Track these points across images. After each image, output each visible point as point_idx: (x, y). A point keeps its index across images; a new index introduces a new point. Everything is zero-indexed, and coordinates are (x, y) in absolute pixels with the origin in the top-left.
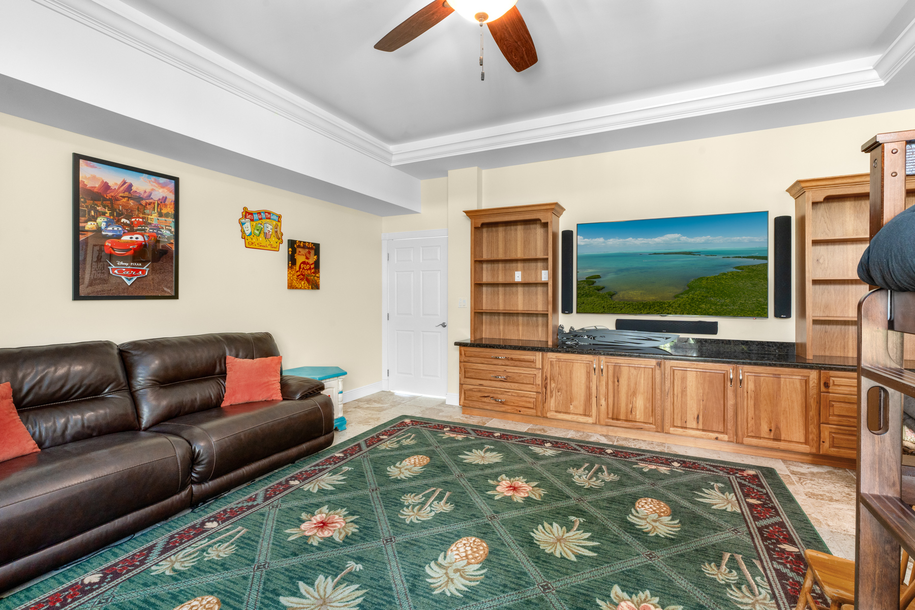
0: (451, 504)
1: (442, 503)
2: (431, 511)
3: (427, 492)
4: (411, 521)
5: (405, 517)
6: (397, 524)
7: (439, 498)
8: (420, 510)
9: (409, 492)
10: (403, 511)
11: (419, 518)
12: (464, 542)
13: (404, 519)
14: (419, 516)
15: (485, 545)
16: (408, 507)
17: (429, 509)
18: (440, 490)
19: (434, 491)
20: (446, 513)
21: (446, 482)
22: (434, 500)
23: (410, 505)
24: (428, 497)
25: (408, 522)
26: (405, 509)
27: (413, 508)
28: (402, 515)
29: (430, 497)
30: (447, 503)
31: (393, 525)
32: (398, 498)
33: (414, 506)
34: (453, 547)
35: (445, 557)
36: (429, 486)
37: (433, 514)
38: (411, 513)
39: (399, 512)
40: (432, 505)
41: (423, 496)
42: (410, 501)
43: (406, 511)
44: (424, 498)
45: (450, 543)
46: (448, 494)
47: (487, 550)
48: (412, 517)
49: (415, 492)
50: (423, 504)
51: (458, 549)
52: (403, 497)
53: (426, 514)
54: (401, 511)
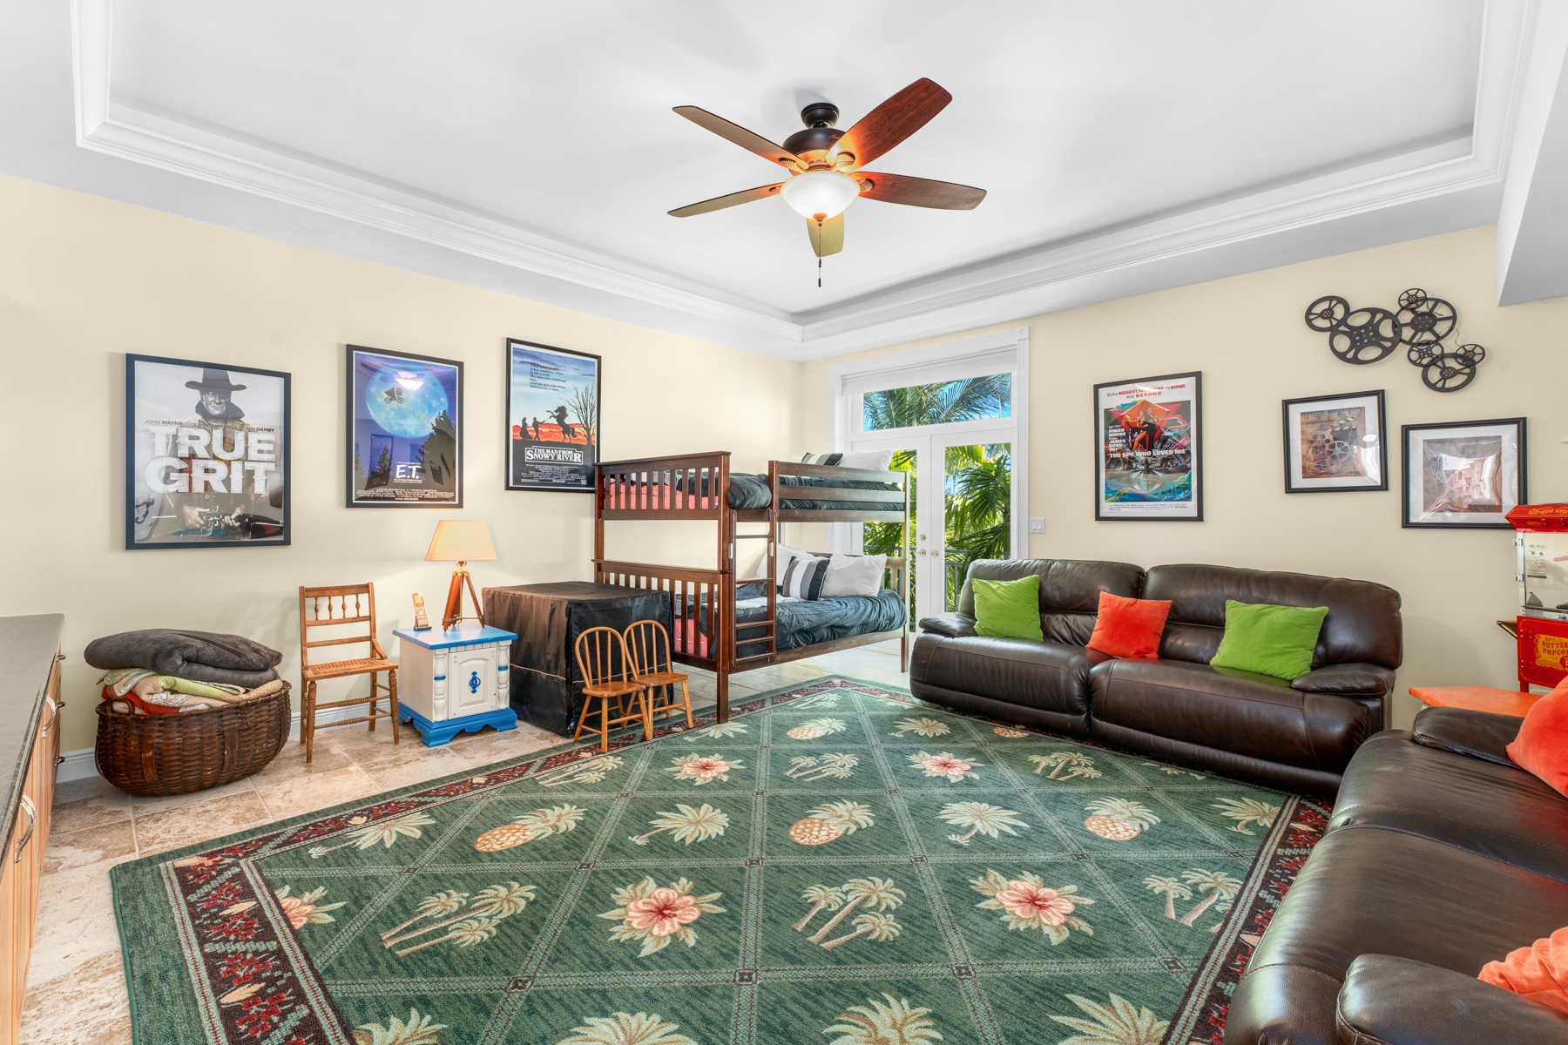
0: (806, 899)
1: (822, 905)
2: (846, 893)
3: (844, 939)
4: (884, 882)
5: (894, 890)
6: (907, 879)
7: (825, 916)
8: (866, 899)
9: (881, 945)
10: (897, 903)
11: (872, 886)
12: (816, 841)
13: (896, 886)
14: (870, 888)
15: (792, 833)
16: (888, 909)
17: (850, 898)
18: (813, 939)
19: (827, 938)
20: (823, 883)
21: (791, 960)
22: (834, 913)
23: (884, 913)
24: (844, 927)
25: (890, 881)
26: (894, 907)
27: (879, 903)
28: (899, 896)
29: (842, 922)
30: (813, 904)
31: (913, 879)
32: (907, 933)
33: (876, 908)
34: (833, 837)
35: (848, 830)
36: (835, 958)
37: (845, 887)
38: (883, 894)
39: (905, 902)
40: (841, 903)
41: (854, 928)
42: (883, 921)
43: (891, 901)
44: (854, 923)
45: (836, 842)
46: (800, 927)
47: (793, 828)
48: (882, 887)
49: (870, 941)
50: (858, 910)
51: (828, 834)
52: (897, 933)
53: (857, 889)
54: (901, 903)
